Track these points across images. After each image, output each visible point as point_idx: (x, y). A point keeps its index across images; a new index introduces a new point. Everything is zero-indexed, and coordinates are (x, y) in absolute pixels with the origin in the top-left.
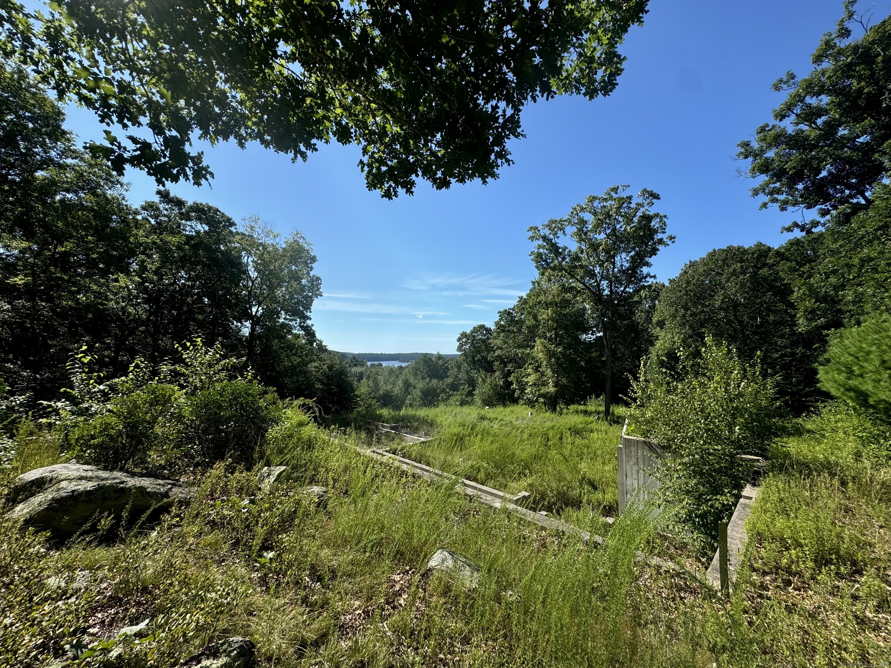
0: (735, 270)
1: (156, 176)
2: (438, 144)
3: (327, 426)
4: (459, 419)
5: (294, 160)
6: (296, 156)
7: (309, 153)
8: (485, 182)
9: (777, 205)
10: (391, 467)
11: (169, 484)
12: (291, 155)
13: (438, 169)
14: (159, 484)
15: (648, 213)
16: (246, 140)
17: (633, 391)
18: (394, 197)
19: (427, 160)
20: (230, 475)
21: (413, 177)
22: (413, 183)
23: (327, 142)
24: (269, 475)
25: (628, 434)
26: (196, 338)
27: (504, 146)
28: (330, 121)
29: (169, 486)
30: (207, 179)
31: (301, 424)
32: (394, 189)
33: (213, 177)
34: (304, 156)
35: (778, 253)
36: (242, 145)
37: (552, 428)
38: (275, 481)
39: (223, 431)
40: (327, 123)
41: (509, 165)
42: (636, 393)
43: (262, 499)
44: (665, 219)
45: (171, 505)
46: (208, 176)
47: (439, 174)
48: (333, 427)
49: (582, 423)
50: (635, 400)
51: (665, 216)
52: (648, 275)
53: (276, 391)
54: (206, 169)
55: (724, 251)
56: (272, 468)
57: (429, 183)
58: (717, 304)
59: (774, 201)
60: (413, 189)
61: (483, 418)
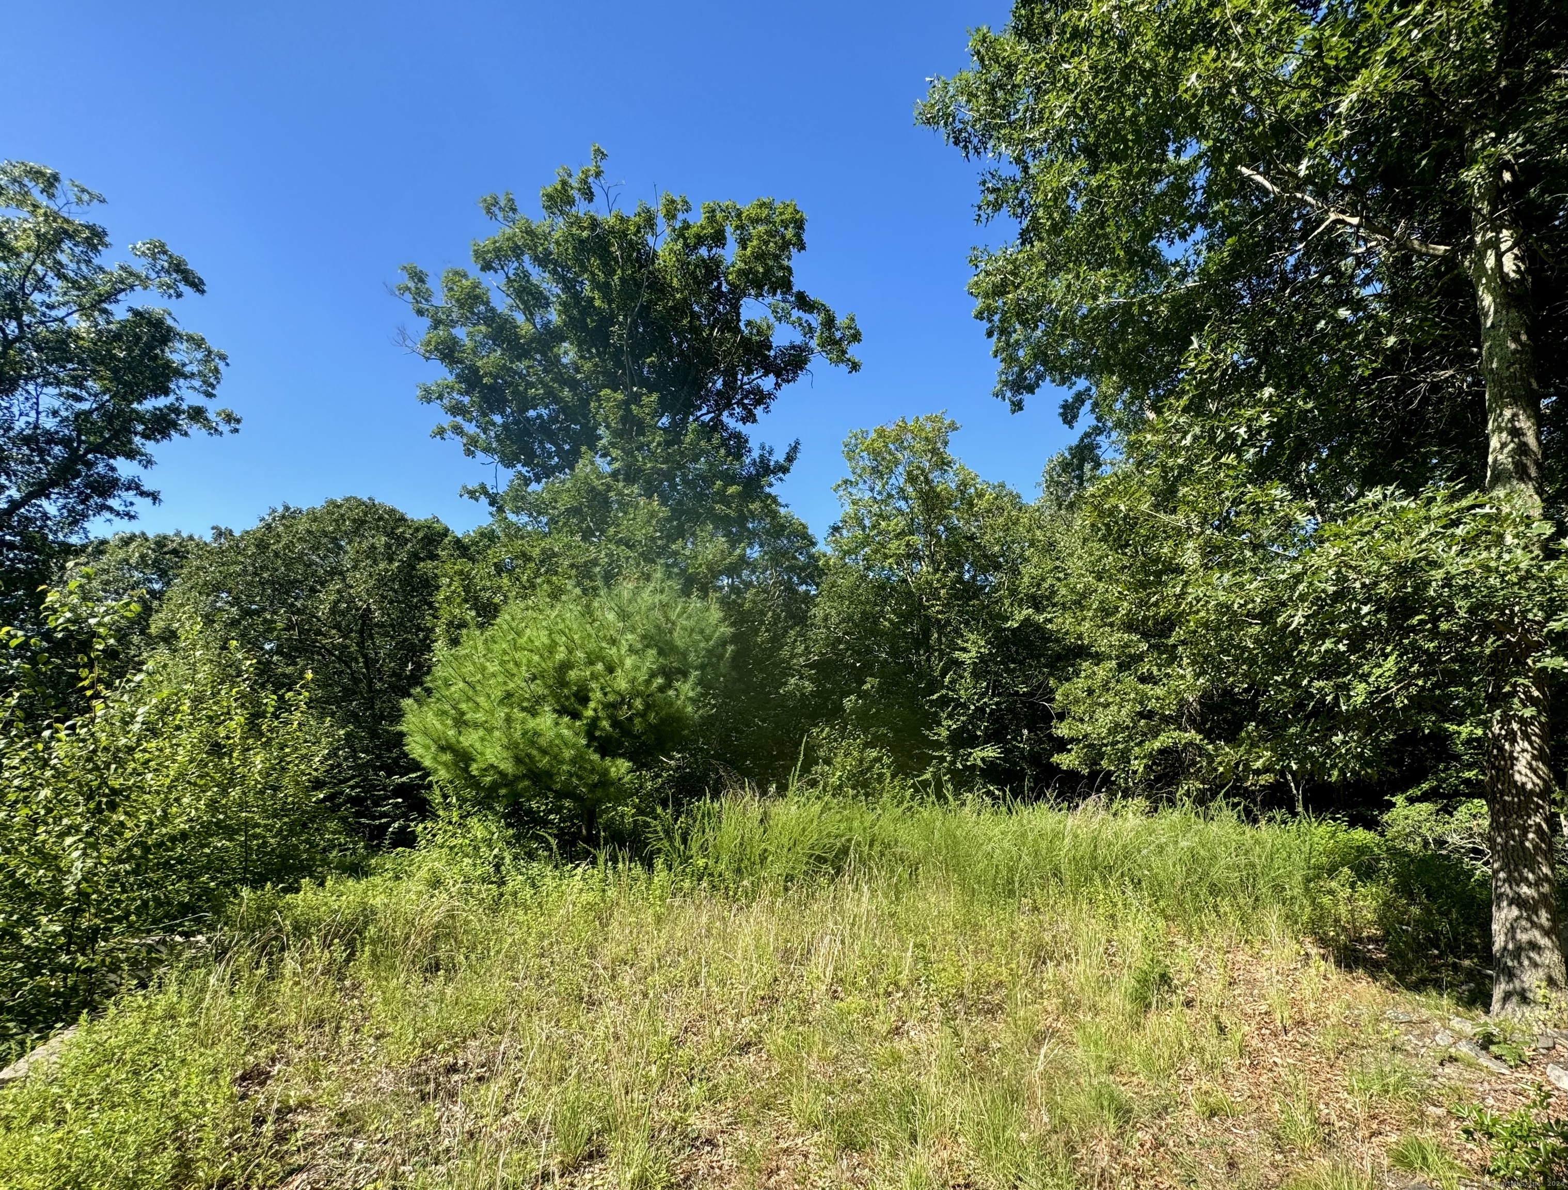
0: (373, 547)
9: (459, 441)
15: (169, 322)
51: (223, 358)
55: (361, 503)
58: (323, 610)
59: (458, 430)
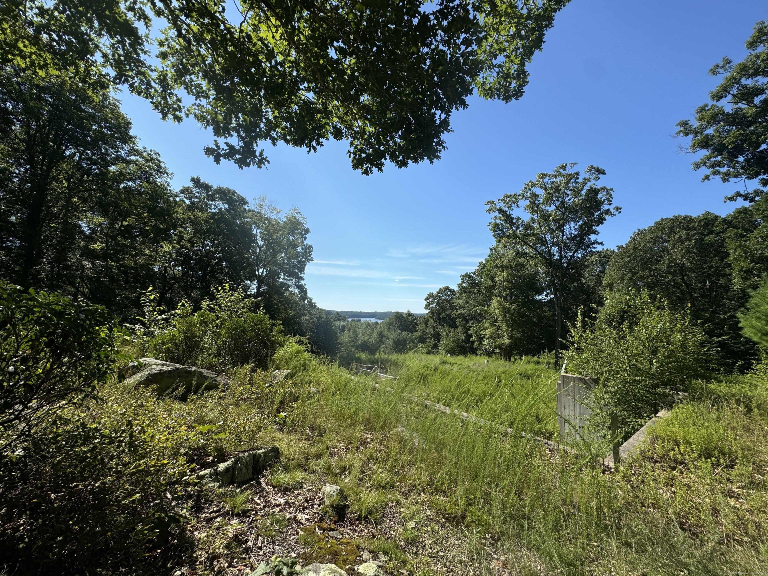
0: (680, 237)
1: (238, 164)
2: (400, 138)
4: (424, 363)
5: (309, 152)
6: (310, 150)
7: (318, 147)
9: (718, 178)
11: (215, 374)
12: (308, 149)
13: (400, 155)
14: (209, 373)
15: (595, 187)
16: (277, 140)
17: (571, 336)
18: (370, 174)
19: (393, 149)
21: (383, 160)
22: (382, 164)
23: (327, 139)
24: (279, 375)
25: (566, 373)
26: (225, 284)
27: (441, 138)
28: (329, 126)
29: (216, 376)
30: (265, 165)
32: (370, 168)
33: (268, 163)
34: (315, 149)
35: (724, 220)
36: (274, 144)
37: (505, 372)
38: (284, 378)
39: (246, 348)
40: (327, 127)
41: (445, 150)
42: (573, 337)
44: (612, 192)
46: (266, 163)
47: (400, 158)
48: (322, 356)
49: (532, 370)
50: (573, 343)
51: (612, 190)
52: (596, 242)
53: (281, 324)
54: (265, 159)
55: (670, 220)
56: (282, 371)
57: (393, 164)
58: (664, 268)
59: (716, 173)
60: (383, 168)
61: (445, 363)
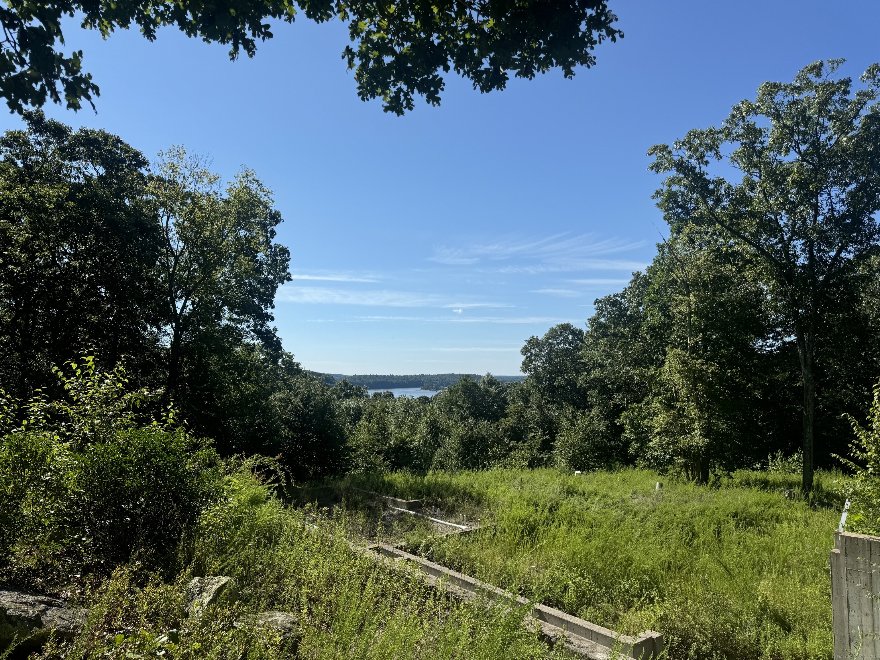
1: (9, 97)
3: (299, 504)
4: (527, 494)
5: (233, 55)
6: (236, 48)
7: (258, 41)
8: (569, 73)
10: (408, 580)
11: (42, 602)
12: (229, 46)
13: (483, 55)
14: (25, 603)
16: (156, 24)
17: (858, 447)
18: (406, 111)
19: (465, 40)
20: (138, 589)
22: (438, 83)
23: (290, 18)
24: (201, 592)
25: (852, 529)
26: (86, 355)
27: (605, 7)
29: (43, 606)
30: (89, 98)
31: (255, 501)
32: (406, 94)
33: (98, 94)
34: (250, 47)
36: (149, 34)
37: (702, 512)
38: (211, 602)
39: (127, 513)
41: (614, 39)
43: (189, 634)
45: (44, 638)
46: (90, 92)
47: (486, 64)
48: (309, 505)
49: (758, 505)
50: (863, 464)
53: (213, 445)
54: (86, 80)
56: (207, 579)
57: (468, 82)
60: (440, 94)
61: (570, 492)
